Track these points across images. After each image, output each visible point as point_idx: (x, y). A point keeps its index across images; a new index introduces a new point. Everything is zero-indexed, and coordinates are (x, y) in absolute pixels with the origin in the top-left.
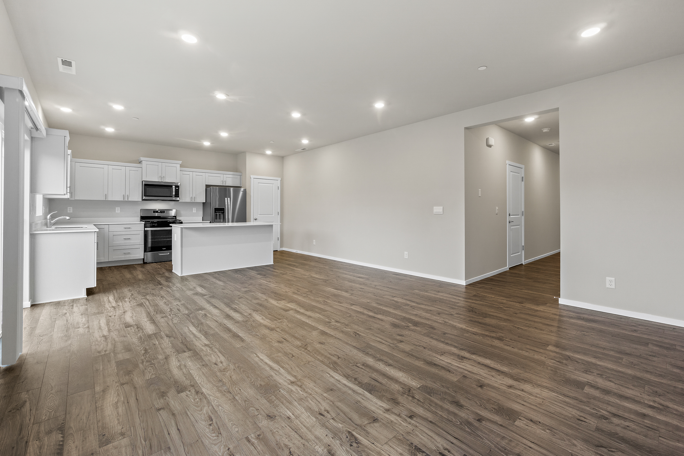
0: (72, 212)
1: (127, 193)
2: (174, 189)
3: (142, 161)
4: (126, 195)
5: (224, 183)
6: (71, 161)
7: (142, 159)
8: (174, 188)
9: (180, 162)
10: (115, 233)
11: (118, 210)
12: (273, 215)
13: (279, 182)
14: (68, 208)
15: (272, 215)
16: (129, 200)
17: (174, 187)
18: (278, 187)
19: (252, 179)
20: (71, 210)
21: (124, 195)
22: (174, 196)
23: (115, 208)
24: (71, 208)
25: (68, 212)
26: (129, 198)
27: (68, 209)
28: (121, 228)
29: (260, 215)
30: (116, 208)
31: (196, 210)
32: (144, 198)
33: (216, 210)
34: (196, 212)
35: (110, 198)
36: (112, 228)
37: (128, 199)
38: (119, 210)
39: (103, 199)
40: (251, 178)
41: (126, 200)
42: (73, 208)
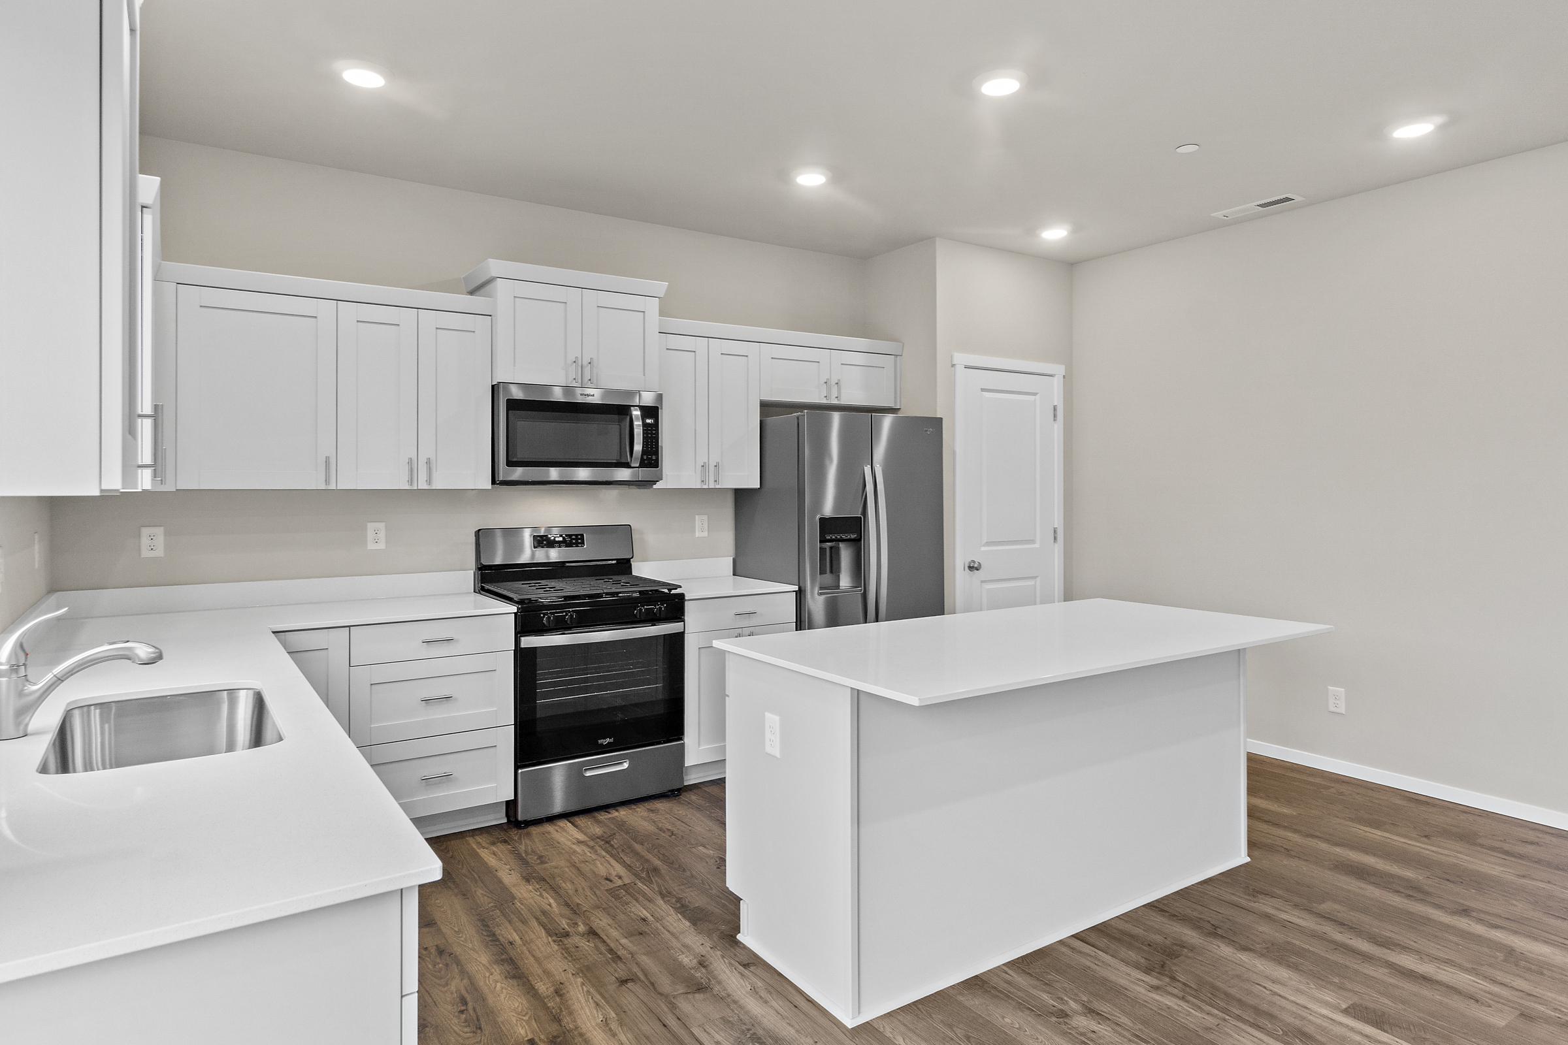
0: (159, 552)
1: (426, 452)
2: (639, 425)
3: (491, 280)
4: (422, 460)
5: (834, 393)
6: (156, 279)
7: (495, 267)
8: (637, 419)
9: (661, 287)
10: (380, 674)
11: (376, 536)
12: (1037, 545)
13: (1057, 384)
14: (145, 531)
15: (1032, 541)
16: (438, 485)
17: (636, 413)
18: (1055, 408)
19: (960, 369)
20: (160, 540)
21: (410, 461)
22: (636, 459)
23: (366, 529)
24: (159, 531)
25: (146, 553)
26: (435, 475)
27: (145, 541)
28: (408, 644)
29: (988, 544)
30: (369, 524)
31: (706, 526)
32: (504, 473)
33: (828, 526)
34: (705, 534)
35: (346, 481)
36: (367, 646)
37: (429, 481)
38: (382, 535)
39: (313, 481)
40: (953, 366)
41: (423, 485)
42: (165, 535)
